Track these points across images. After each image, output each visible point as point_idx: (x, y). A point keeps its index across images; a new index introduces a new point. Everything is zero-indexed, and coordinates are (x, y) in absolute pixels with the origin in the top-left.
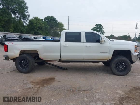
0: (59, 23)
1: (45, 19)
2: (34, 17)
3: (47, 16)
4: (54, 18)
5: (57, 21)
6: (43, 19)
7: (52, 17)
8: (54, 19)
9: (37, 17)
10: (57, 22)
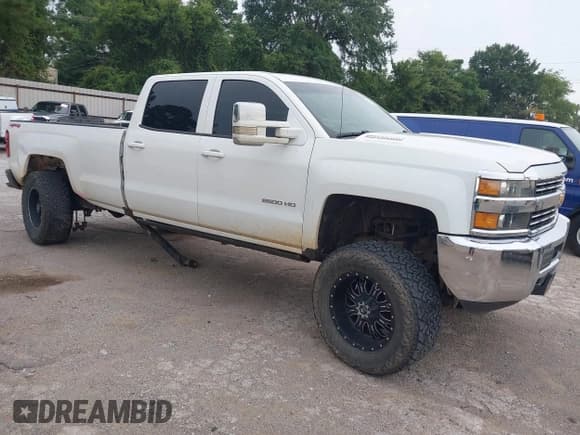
0: (542, 75)
1: (473, 61)
2: (420, 54)
3: (488, 48)
4: (521, 52)
5: (534, 66)
6: (461, 62)
7: (510, 47)
8: (521, 56)
9: (439, 54)
10: (536, 73)
